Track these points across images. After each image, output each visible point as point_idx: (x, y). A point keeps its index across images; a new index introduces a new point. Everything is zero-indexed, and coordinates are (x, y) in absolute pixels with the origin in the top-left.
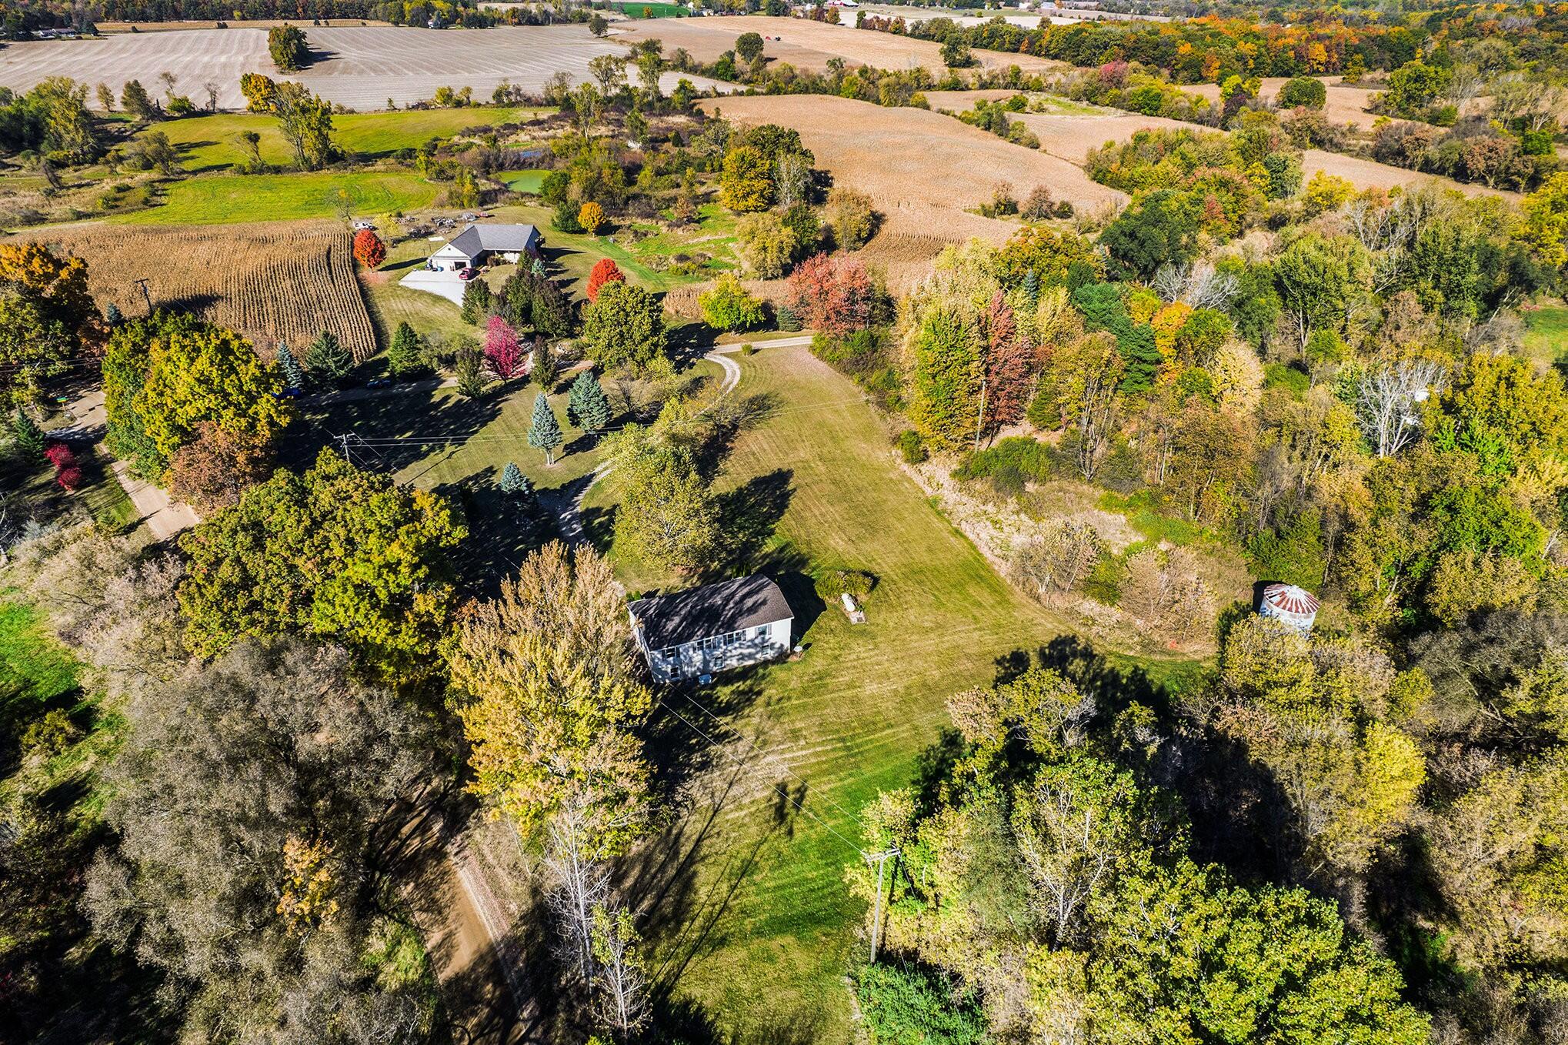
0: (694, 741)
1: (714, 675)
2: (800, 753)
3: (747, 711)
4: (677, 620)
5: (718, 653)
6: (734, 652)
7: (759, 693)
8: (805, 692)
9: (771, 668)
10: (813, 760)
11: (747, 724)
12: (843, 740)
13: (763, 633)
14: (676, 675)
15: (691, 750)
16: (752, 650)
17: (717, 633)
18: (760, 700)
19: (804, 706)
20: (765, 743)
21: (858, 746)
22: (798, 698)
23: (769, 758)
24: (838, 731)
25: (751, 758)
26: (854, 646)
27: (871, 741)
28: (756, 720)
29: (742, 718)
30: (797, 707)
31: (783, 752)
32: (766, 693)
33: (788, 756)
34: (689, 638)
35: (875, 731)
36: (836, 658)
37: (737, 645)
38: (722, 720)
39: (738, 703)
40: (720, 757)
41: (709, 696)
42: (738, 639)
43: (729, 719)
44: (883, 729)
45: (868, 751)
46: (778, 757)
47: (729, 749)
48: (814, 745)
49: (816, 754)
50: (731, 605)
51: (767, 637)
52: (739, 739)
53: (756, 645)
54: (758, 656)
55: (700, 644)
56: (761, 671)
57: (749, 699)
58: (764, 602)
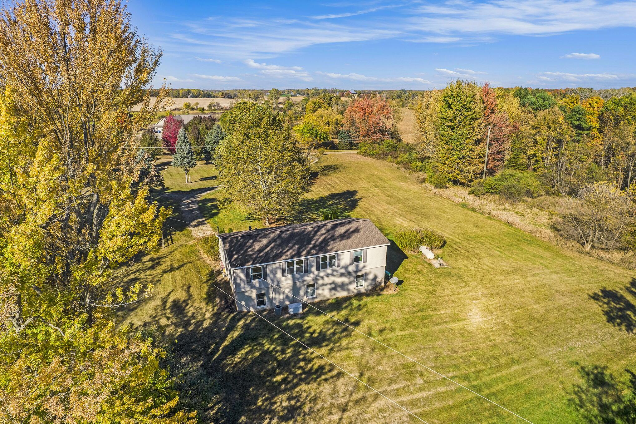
0: (279, 378)
1: (305, 305)
2: (420, 395)
3: (344, 342)
4: (265, 241)
5: (309, 279)
6: (327, 280)
7: (357, 324)
8: (408, 324)
9: (365, 299)
10: (438, 405)
11: (348, 357)
12: (466, 378)
13: (357, 259)
14: (261, 303)
15: (275, 390)
16: (345, 280)
17: (309, 253)
18: (359, 331)
19: (412, 337)
20: (371, 381)
21: (488, 385)
22: (403, 329)
23: (381, 403)
24: (457, 367)
25: (357, 402)
26: (444, 283)
27: (500, 380)
28: (357, 353)
29: (340, 350)
30: (403, 338)
31: (397, 393)
32: (365, 324)
33: (405, 398)
34: (277, 257)
35: (499, 367)
36: (431, 292)
37: (329, 271)
38: (316, 352)
39: (334, 334)
40: (315, 400)
41: (300, 326)
42: (331, 265)
43: (324, 350)
44: (508, 365)
45: (501, 391)
46: (392, 401)
47: (326, 389)
48: (435, 384)
49: (440, 397)
50: (323, 231)
51: (361, 264)
52: (340, 375)
53: (349, 274)
54: (352, 287)
55: (290, 264)
56: (355, 303)
57: (345, 329)
58: (357, 231)
